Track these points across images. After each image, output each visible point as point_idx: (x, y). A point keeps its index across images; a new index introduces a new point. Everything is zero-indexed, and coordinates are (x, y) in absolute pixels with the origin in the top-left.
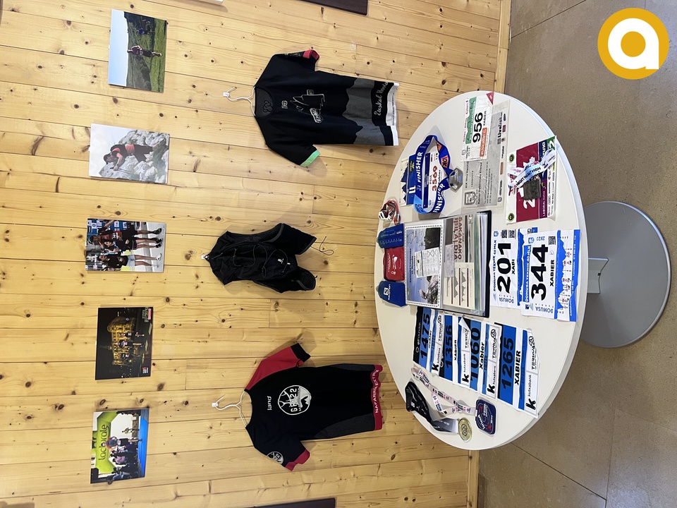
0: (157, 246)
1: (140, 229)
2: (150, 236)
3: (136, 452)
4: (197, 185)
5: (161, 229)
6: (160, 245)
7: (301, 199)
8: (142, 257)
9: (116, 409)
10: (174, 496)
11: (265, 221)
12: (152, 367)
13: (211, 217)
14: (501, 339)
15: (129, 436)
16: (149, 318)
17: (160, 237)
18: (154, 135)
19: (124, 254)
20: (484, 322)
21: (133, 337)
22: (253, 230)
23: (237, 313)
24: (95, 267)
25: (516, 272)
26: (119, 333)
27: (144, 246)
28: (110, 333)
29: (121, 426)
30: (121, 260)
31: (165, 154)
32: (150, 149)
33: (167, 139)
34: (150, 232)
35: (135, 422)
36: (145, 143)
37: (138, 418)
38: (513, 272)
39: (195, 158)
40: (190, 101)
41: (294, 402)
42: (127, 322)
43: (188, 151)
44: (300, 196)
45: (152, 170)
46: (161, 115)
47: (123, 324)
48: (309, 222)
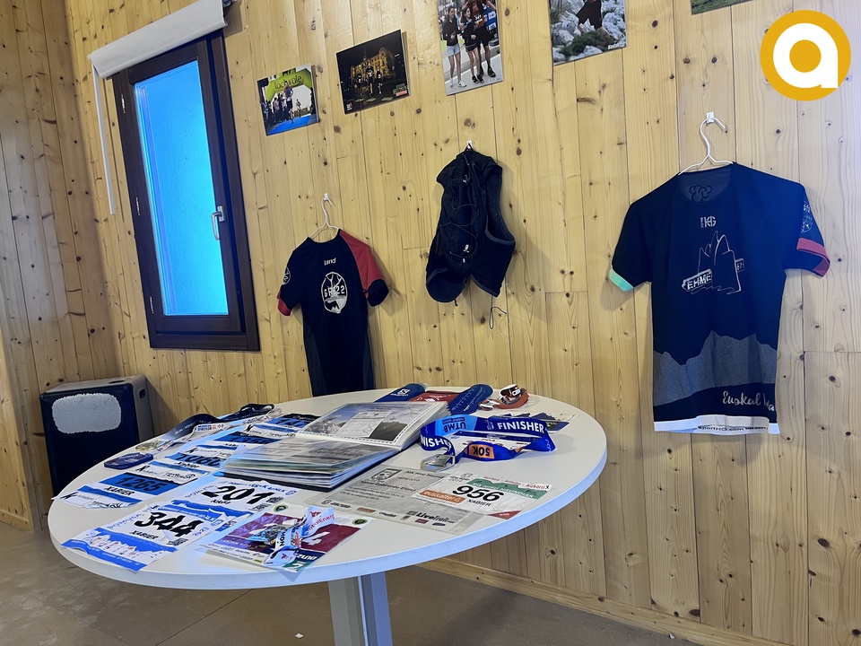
0: (474, 78)
1: (491, 48)
2: (484, 64)
3: (283, 120)
4: (559, 109)
5: (495, 76)
6: (475, 81)
7: (563, 272)
8: (459, 62)
10: (255, 171)
11: (525, 221)
12: (354, 114)
13: (519, 141)
14: (172, 482)
16: (397, 94)
18: (621, 24)
19: (460, 37)
20: (215, 470)
22: (511, 206)
23: (413, 205)
24: (441, 8)
25: (211, 504)
27: (472, 61)
28: (378, 53)
30: (452, 37)
31: (594, 48)
32: (598, 24)
33: (617, 45)
34: (489, 63)
38: (215, 501)
39: (596, 96)
40: (687, 61)
42: (390, 68)
43: (607, 81)
44: (568, 271)
45: (569, 38)
46: (655, 24)
47: (388, 65)
48: (533, 289)
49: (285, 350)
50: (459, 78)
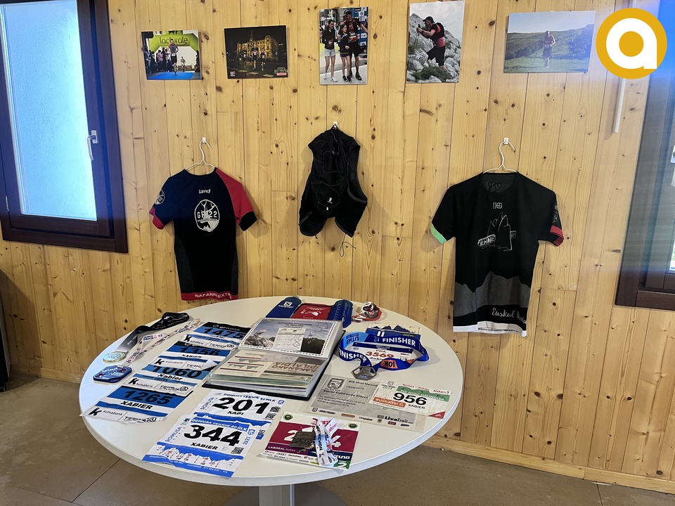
0: (344, 77)
1: (360, 59)
2: (354, 69)
3: (166, 70)
4: (407, 113)
5: (361, 79)
6: (345, 80)
7: (396, 223)
8: (333, 63)
9: (201, 50)
10: (132, 106)
11: (373, 185)
12: (236, 80)
13: (374, 130)
14: (174, 395)
15: (179, 63)
16: (278, 74)
17: (354, 79)
18: (457, 67)
19: (336, 45)
20: (200, 382)
21: (262, 60)
22: (363, 173)
23: (284, 159)
24: (323, 19)
25: (230, 415)
26: (265, 47)
27: (344, 64)
28: (264, 39)
29: (186, 55)
30: (330, 43)
31: (437, 79)
32: (441, 63)
33: (453, 80)
34: (357, 69)
35: (190, 68)
36: (447, 57)
37: (193, 70)
38: (230, 412)
39: (434, 111)
40: (496, 102)
41: (206, 215)
42: (273, 52)
43: (442, 102)
44: (400, 223)
45: (420, 67)
46: (479, 73)
47: (272, 50)
48: (373, 232)
49: (153, 254)
50: (332, 75)
